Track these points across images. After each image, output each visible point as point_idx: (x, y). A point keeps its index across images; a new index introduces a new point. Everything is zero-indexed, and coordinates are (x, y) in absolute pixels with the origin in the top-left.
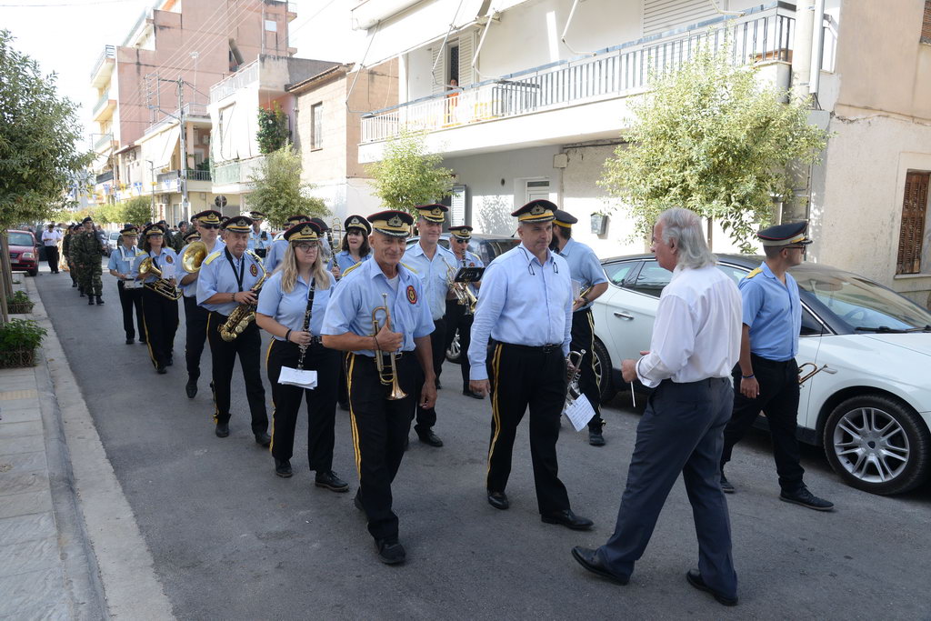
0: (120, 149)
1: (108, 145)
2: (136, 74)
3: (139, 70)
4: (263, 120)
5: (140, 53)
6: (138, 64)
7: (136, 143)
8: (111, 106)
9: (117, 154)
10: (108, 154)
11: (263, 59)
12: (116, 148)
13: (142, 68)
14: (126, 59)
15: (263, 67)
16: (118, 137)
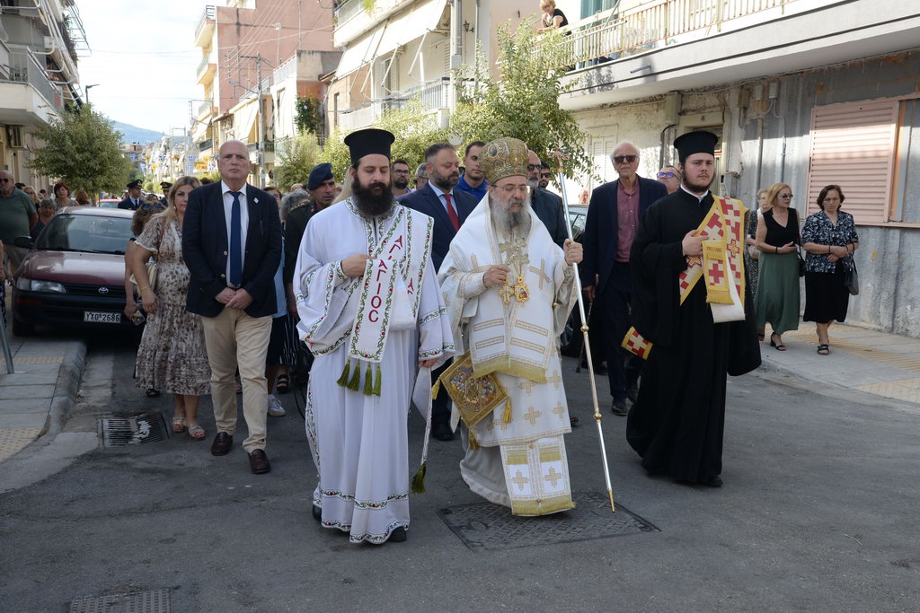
0: (220, 116)
1: (208, 111)
2: (236, 35)
3: (238, 30)
4: (300, 106)
5: (240, 12)
6: (238, 24)
7: (231, 112)
8: (212, 69)
9: (217, 121)
10: (207, 121)
11: (299, 54)
12: (216, 114)
13: (242, 28)
14: (226, 20)
15: (299, 61)
16: (217, 104)
